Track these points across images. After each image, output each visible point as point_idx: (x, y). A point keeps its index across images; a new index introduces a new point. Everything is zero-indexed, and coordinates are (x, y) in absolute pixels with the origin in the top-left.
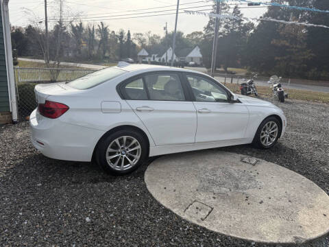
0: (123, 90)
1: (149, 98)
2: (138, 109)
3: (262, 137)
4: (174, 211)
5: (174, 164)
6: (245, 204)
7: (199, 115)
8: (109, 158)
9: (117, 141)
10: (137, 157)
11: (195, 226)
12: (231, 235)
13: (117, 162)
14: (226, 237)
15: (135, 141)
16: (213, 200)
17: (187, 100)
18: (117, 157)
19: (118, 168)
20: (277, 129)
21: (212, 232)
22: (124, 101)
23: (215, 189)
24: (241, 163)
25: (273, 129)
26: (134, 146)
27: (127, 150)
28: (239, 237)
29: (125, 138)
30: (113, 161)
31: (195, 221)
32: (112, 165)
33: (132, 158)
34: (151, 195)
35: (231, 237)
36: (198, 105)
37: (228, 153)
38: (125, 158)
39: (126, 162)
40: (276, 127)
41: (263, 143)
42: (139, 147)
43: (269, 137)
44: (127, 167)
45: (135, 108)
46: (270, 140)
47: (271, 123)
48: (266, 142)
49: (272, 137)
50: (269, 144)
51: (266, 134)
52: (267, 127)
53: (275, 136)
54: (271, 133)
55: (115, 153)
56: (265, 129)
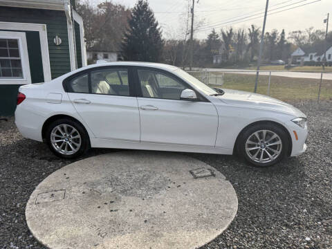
2: (76, 101)
8: (54, 141)
9: (58, 128)
11: (24, 206)
13: (62, 146)
16: (80, 193)
17: (131, 95)
18: (62, 142)
22: (66, 93)
23: (99, 187)
26: (75, 134)
27: (70, 137)
29: (65, 126)
30: (59, 144)
36: (142, 101)
38: (68, 144)
40: (277, 139)
41: (253, 158)
42: (79, 136)
43: (264, 151)
44: (70, 153)
45: (72, 100)
46: (268, 157)
47: (265, 132)
48: (259, 156)
49: (272, 153)
50: (267, 161)
51: (258, 146)
52: (258, 137)
53: (278, 153)
54: (270, 147)
55: (60, 139)
56: (255, 139)
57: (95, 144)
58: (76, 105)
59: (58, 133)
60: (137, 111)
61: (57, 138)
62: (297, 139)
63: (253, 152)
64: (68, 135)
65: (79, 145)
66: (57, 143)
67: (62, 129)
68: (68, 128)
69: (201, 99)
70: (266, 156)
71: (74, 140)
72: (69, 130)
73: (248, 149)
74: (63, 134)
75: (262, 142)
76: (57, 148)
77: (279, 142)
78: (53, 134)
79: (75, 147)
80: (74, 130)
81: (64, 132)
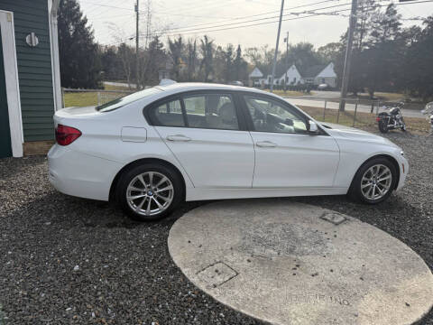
0: (152, 114)
1: (187, 126)
2: (170, 138)
3: (363, 186)
4: (184, 271)
5: (221, 213)
6: (289, 273)
7: (257, 149)
8: (130, 198)
9: (140, 177)
10: (169, 200)
11: (201, 292)
12: (242, 311)
13: (142, 204)
14: (234, 313)
15: (165, 179)
16: (246, 263)
17: (241, 128)
18: (142, 198)
19: (142, 212)
20: (390, 177)
21: (218, 303)
22: (152, 127)
23: (257, 251)
24: (319, 220)
25: (385, 176)
26: (165, 184)
27: (156, 190)
28: (252, 315)
29: (151, 174)
30: (137, 202)
31: (202, 287)
32: (134, 208)
33: (162, 202)
34: (167, 249)
35: (241, 314)
36: (259, 137)
37: (308, 206)
38: (152, 200)
39: (154, 206)
40: (388, 173)
41: (366, 195)
42: (171, 187)
43: (376, 188)
44: (155, 212)
45: (164, 136)
47: (379, 166)
48: (371, 194)
49: (381, 188)
50: (378, 197)
51: (371, 182)
52: (372, 172)
53: (387, 187)
54: (380, 182)
55: (140, 193)
56: (369, 176)
58: (170, 144)
59: (138, 184)
60: (251, 150)
61: (134, 193)
62: (404, 171)
63: (366, 190)
64: (153, 187)
66: (134, 201)
67: (147, 178)
68: (156, 177)
69: (321, 132)
70: (377, 191)
71: (161, 193)
72: (157, 180)
74: (146, 186)
75: (374, 177)
78: (131, 187)
81: (148, 182)
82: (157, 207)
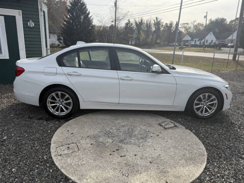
2: (69, 74)
5: (100, 118)
6: (109, 153)
7: (121, 81)
8: (49, 105)
9: (54, 94)
11: (50, 158)
13: (56, 108)
17: (112, 69)
18: (56, 106)
19: (56, 113)
21: (54, 164)
22: (60, 67)
25: (212, 100)
26: (68, 99)
27: (63, 102)
29: (59, 93)
30: (54, 107)
31: (53, 155)
36: (122, 74)
38: (61, 107)
39: (62, 111)
42: (71, 101)
43: (206, 108)
44: (63, 114)
45: (66, 73)
46: (208, 112)
47: (207, 94)
48: (202, 112)
49: (210, 109)
50: (207, 114)
51: (202, 104)
52: (202, 98)
53: (214, 108)
54: (209, 105)
55: (54, 103)
56: (200, 100)
57: (83, 106)
58: (69, 77)
59: (53, 98)
60: (117, 81)
61: (52, 103)
62: (227, 99)
63: (198, 109)
64: (61, 100)
65: (70, 108)
66: (52, 107)
67: (57, 95)
68: (62, 94)
69: (164, 72)
70: (206, 111)
71: (66, 104)
72: (63, 96)
73: (195, 107)
74: (58, 99)
75: (204, 101)
76: (52, 110)
77: (216, 101)
78: (49, 100)
79: (67, 109)
80: (67, 96)
81: (58, 97)
82: (64, 111)
